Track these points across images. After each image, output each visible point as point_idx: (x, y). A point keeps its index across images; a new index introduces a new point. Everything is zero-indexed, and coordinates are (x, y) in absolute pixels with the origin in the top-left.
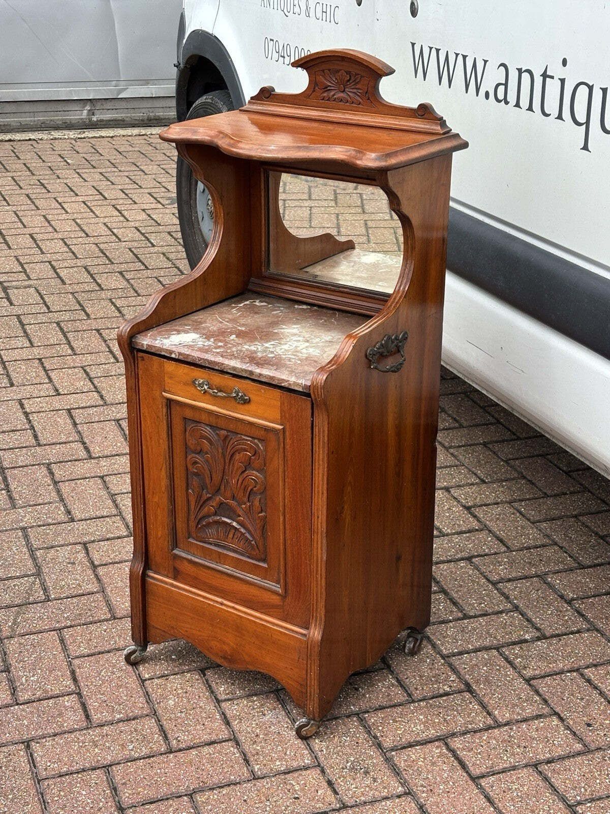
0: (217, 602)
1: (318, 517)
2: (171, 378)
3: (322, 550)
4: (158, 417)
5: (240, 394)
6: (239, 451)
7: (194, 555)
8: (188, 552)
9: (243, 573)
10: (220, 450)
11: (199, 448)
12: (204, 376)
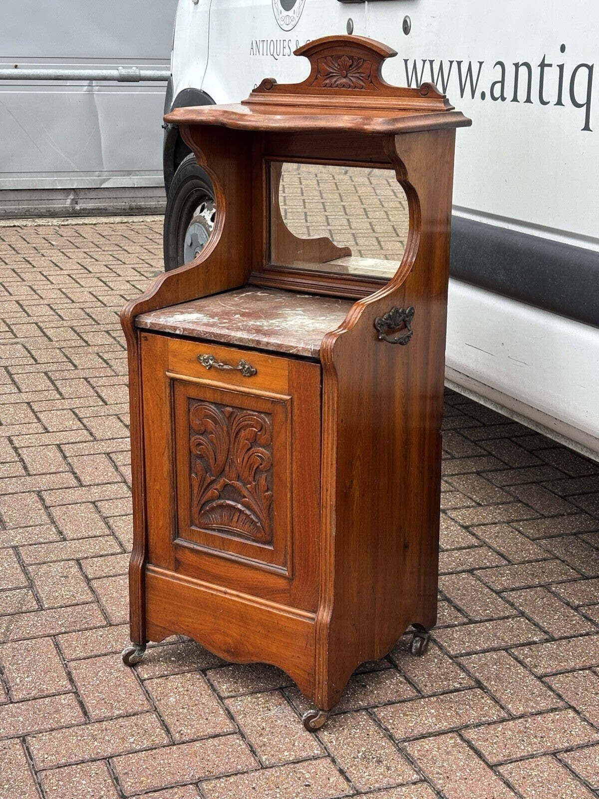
0: (220, 591)
1: (327, 490)
2: (174, 356)
3: (331, 525)
4: (161, 399)
5: (247, 366)
6: (245, 427)
7: (196, 543)
8: (190, 541)
9: (248, 558)
10: (225, 429)
11: (203, 428)
12: (209, 351)
